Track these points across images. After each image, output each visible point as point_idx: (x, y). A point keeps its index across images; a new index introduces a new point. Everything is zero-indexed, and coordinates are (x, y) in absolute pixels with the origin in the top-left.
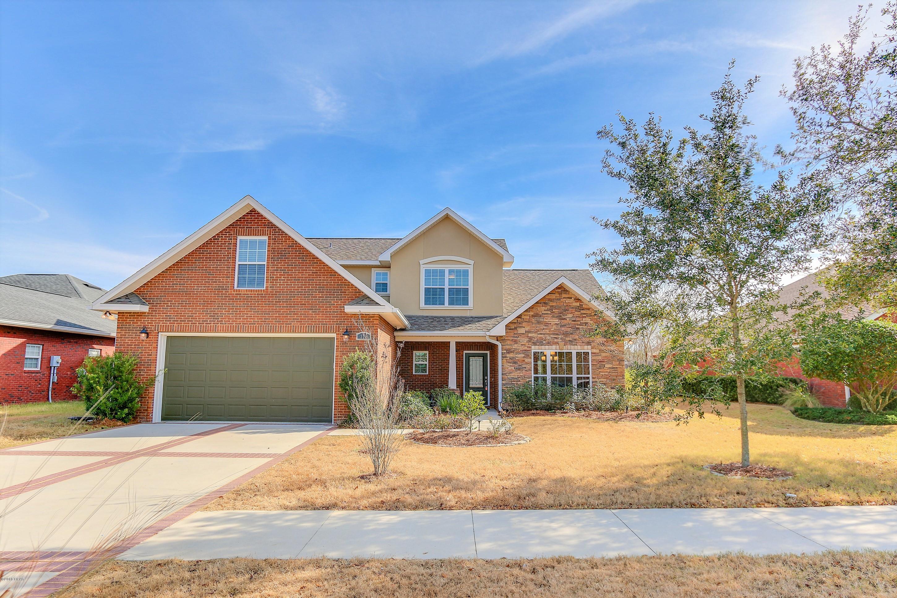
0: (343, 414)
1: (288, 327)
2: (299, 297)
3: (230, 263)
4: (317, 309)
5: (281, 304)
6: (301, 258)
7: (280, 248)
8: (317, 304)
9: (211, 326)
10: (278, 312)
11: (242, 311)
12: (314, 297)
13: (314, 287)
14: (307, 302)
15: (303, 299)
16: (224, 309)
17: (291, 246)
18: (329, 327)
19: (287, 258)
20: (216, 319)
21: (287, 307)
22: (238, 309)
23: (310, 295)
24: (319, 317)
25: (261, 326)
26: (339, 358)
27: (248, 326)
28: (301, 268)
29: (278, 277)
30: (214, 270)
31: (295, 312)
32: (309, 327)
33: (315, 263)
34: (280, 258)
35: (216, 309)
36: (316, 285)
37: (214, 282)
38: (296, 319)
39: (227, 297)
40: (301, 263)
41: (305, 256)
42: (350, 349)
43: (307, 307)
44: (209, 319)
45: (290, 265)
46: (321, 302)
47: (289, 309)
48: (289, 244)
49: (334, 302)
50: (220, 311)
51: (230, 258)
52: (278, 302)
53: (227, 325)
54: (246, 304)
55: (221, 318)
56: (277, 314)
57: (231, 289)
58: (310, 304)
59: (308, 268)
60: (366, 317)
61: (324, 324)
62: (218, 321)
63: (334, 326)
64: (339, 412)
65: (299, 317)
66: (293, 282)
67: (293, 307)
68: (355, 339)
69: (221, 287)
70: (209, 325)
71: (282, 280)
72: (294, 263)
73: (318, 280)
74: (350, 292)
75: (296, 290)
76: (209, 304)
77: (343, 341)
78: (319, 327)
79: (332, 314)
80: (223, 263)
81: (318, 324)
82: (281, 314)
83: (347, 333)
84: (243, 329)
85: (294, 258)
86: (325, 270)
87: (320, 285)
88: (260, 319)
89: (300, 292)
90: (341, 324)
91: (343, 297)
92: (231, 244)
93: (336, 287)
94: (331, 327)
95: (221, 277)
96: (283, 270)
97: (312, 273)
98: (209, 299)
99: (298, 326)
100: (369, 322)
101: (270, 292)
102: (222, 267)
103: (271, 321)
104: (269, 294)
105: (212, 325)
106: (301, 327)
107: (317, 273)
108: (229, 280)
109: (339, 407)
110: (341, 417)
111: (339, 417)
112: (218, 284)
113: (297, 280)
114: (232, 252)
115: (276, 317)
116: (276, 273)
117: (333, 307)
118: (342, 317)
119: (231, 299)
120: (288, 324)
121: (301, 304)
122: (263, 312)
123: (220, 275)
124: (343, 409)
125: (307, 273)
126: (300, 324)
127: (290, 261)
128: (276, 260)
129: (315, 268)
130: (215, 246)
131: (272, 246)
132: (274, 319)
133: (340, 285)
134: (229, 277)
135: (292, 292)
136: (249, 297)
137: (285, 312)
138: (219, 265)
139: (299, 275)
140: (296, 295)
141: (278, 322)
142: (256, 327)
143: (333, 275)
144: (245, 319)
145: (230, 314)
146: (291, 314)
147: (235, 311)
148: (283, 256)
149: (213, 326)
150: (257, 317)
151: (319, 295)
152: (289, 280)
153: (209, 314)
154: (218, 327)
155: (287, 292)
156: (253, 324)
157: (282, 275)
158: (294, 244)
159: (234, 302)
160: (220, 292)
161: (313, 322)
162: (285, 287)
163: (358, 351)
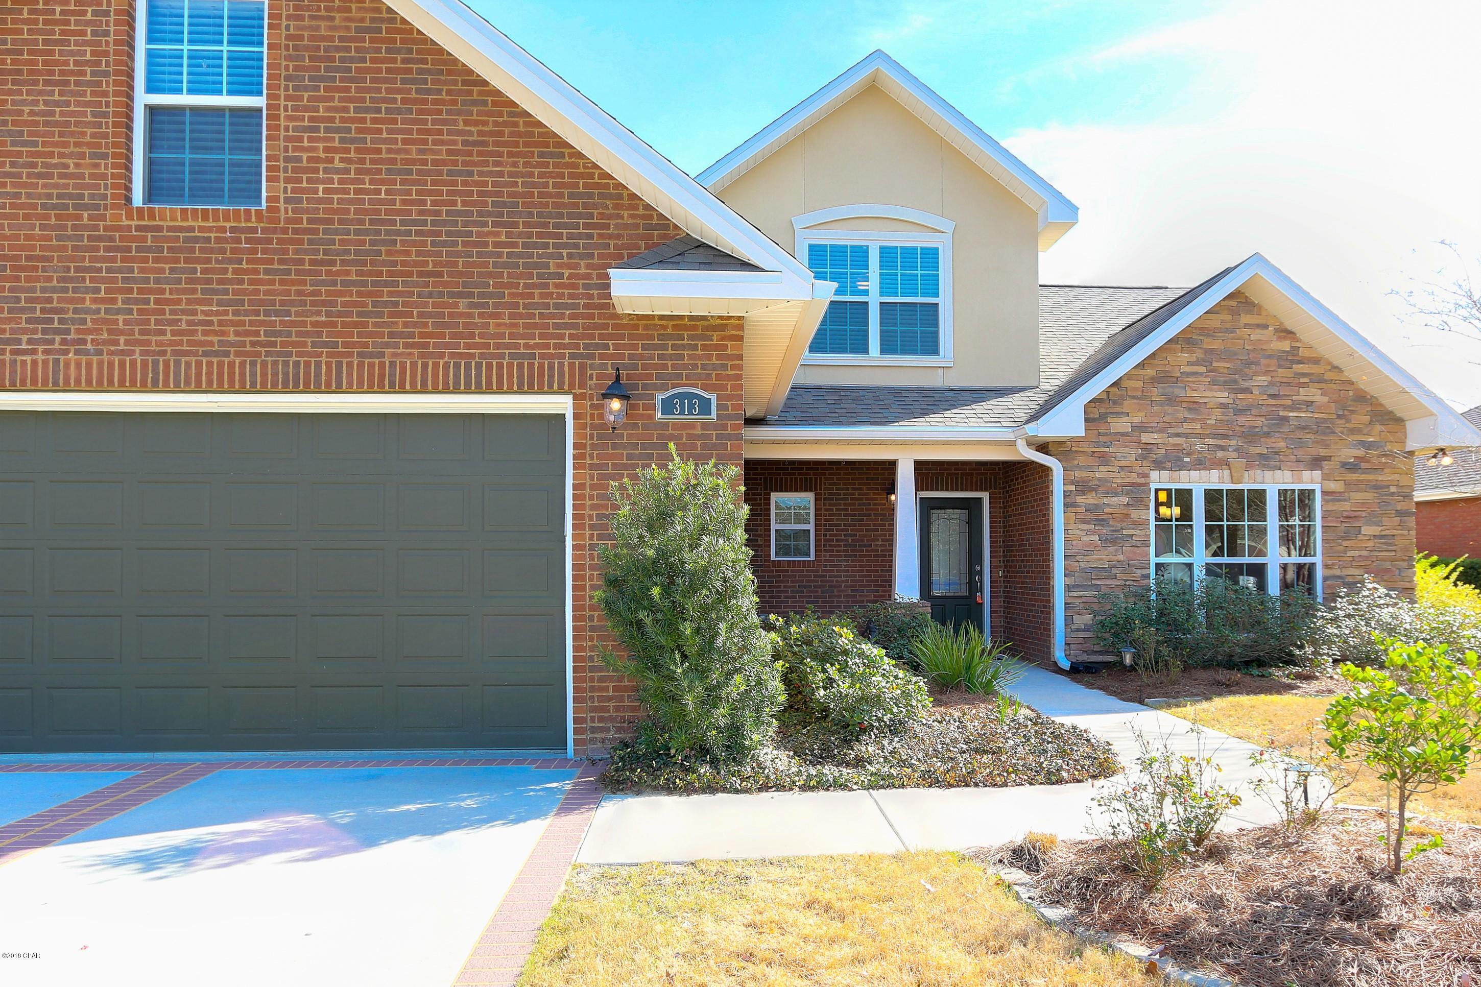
0: (611, 719)
1: (371, 366)
2: (414, 244)
3: (105, 94)
4: (491, 295)
5: (338, 273)
6: (413, 81)
7: (323, 38)
8: (491, 275)
9: (34, 363)
10: (324, 303)
11: (168, 302)
12: (476, 244)
13: (474, 203)
14: (447, 264)
15: (428, 254)
16: (87, 290)
17: (368, 30)
18: (541, 366)
19: (352, 80)
20: (57, 331)
21: (364, 284)
22: (150, 291)
23: (459, 234)
24: (498, 325)
25: (253, 364)
26: (588, 491)
27: (199, 364)
28: (414, 122)
29: (318, 160)
30: (35, 123)
31: (396, 304)
32: (457, 366)
33: (475, 103)
34: (322, 79)
35: (54, 290)
36: (481, 194)
37: (40, 176)
38: (402, 335)
39: (100, 239)
40: (415, 101)
41: (428, 72)
42: (630, 456)
43: (446, 284)
44: (24, 331)
45: (367, 110)
46: (505, 265)
47: (369, 294)
48: (362, 20)
49: (559, 266)
50: (72, 301)
51: (106, 74)
52: (322, 263)
53: (105, 357)
54: (183, 271)
55: (78, 331)
56: (319, 313)
57: (114, 206)
58: (461, 274)
59: (444, 122)
60: (695, 328)
61: (522, 356)
62: (64, 342)
63: (561, 365)
64: (594, 709)
65: (415, 324)
66: (383, 182)
67: (386, 284)
68: (652, 417)
69: (71, 196)
70: (28, 358)
71: (338, 171)
72: (384, 100)
73: (491, 174)
74: (626, 227)
75: (398, 212)
76: (23, 269)
77: (604, 426)
78: (500, 366)
79: (553, 316)
80: (73, 93)
81: (494, 356)
82: (340, 314)
83: (616, 389)
84: (177, 374)
85: (385, 80)
86: (520, 134)
87: (499, 194)
88: (247, 333)
89: (414, 223)
90: (592, 357)
91: (596, 246)
92: (107, 13)
93: (564, 206)
94: (551, 367)
95: (71, 155)
96: (337, 130)
97: (465, 143)
98: (22, 248)
99: (414, 365)
100: (704, 348)
101: (288, 221)
102: (72, 114)
103: (295, 344)
104: (285, 231)
105: (40, 357)
106: (425, 366)
107: (484, 144)
108: (107, 167)
109: (593, 689)
110: (602, 730)
111: (594, 730)
112: (56, 186)
113: (399, 172)
114: (112, 48)
115: (315, 324)
116: (310, 140)
117: (557, 286)
118: (596, 327)
119: (117, 249)
120: (371, 355)
121: (421, 274)
122: (262, 303)
123: (65, 145)
124: (610, 699)
125: (442, 143)
126: (422, 356)
127: (368, 90)
128: (306, 88)
129: (476, 123)
130: (36, 22)
131: (288, 28)
132: (307, 334)
133: (581, 196)
134: (105, 156)
135: (382, 222)
136: (196, 240)
137: (355, 304)
138: (57, 104)
139: (407, 152)
140: (398, 233)
141: (326, 345)
142: (231, 365)
143: (552, 155)
144: (181, 333)
145: (118, 311)
146: (380, 315)
147: (136, 301)
148: (337, 69)
149: (45, 362)
150: (233, 323)
151: (498, 234)
152: (368, 172)
153: (22, 310)
154: (67, 364)
155: (361, 222)
156: (217, 354)
157: (336, 150)
158: (382, 20)
159: (133, 260)
160: (69, 217)
161: (476, 346)
162: (351, 202)
163: (677, 459)
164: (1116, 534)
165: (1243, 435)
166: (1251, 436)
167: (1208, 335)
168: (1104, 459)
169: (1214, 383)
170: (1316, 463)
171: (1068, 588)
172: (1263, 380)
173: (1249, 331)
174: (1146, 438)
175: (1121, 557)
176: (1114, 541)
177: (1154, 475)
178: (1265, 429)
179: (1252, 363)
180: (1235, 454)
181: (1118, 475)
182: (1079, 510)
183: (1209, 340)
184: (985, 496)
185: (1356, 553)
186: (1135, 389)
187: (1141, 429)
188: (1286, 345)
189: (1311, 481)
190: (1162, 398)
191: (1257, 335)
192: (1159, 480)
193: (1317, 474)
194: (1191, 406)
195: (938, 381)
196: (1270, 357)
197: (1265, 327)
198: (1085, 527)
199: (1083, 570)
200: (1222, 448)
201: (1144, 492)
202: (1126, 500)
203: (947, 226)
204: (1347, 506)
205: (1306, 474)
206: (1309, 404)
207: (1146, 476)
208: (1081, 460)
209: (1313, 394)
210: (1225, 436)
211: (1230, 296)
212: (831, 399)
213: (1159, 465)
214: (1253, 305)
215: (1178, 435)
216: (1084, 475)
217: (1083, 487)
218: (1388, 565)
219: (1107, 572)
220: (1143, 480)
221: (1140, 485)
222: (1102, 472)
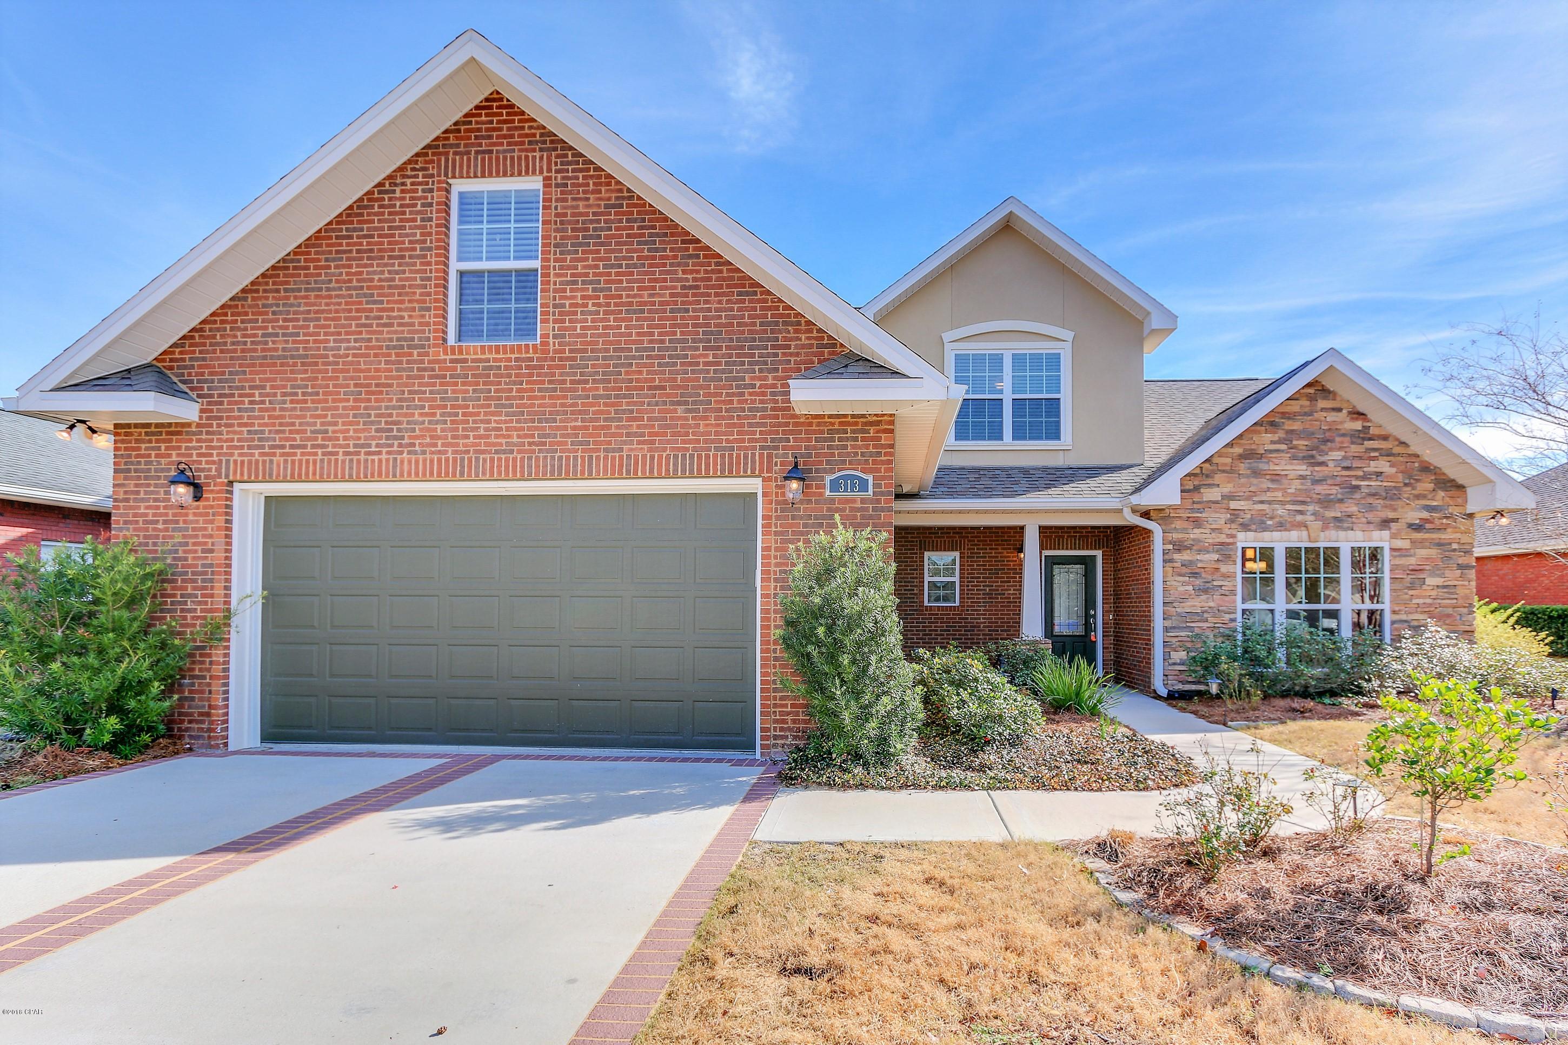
0: (789, 729)
1: (613, 458)
2: (645, 365)
3: (429, 264)
4: (701, 403)
5: (590, 389)
6: (646, 243)
7: (581, 214)
8: (701, 387)
9: (380, 461)
10: (580, 412)
11: (472, 414)
12: (690, 364)
13: (689, 333)
14: (669, 380)
15: (655, 373)
16: (416, 407)
17: (613, 206)
18: (738, 456)
19: (602, 244)
20: (396, 438)
21: (609, 397)
22: (460, 407)
23: (678, 357)
24: (707, 425)
25: (530, 459)
26: (773, 553)
27: (492, 460)
28: (646, 273)
29: (576, 305)
30: (382, 287)
31: (632, 411)
32: (676, 457)
33: (690, 257)
34: (580, 245)
35: (394, 408)
36: (694, 325)
37: (385, 325)
38: (635, 435)
39: (425, 369)
40: (647, 258)
41: (657, 235)
42: (805, 525)
43: (668, 395)
44: (373, 438)
45: (612, 266)
46: (712, 379)
47: (613, 405)
48: (609, 199)
49: (752, 379)
50: (406, 415)
51: (430, 249)
52: (579, 382)
53: (428, 456)
54: (482, 391)
55: (410, 437)
56: (576, 420)
57: (435, 345)
58: (679, 387)
59: (668, 272)
60: (856, 424)
61: (724, 449)
62: (400, 445)
63: (753, 455)
64: (776, 721)
65: (645, 426)
66: (623, 320)
67: (625, 396)
68: (821, 494)
69: (405, 339)
70: (376, 458)
71: (591, 313)
72: (624, 258)
73: (702, 310)
74: (803, 347)
75: (634, 342)
76: (373, 393)
77: (785, 502)
78: (708, 457)
79: (747, 417)
80: (408, 264)
81: (702, 449)
82: (591, 420)
83: (796, 472)
84: (477, 467)
85: (625, 243)
86: (724, 279)
87: (708, 325)
88: (526, 436)
89: (645, 349)
90: (777, 448)
91: (780, 362)
92: (431, 205)
93: (757, 332)
94: (746, 457)
95: (406, 310)
96: (591, 282)
97: (683, 287)
98: (373, 378)
99: (644, 457)
100: (863, 439)
101: (555, 351)
102: (407, 279)
103: (559, 443)
104: (553, 359)
105: (384, 457)
106: (652, 458)
107: (697, 287)
108: (430, 317)
109: (775, 706)
110: (782, 737)
111: (776, 737)
112: (396, 332)
113: (635, 312)
114: (434, 230)
115: (574, 428)
116: (572, 290)
117: (751, 394)
118: (780, 425)
119: (437, 377)
120: (614, 450)
121: (650, 388)
122: (536, 413)
123: (402, 302)
124: (788, 714)
125: (667, 288)
126: (650, 450)
127: (613, 251)
128: (569, 252)
129: (692, 272)
130: (383, 214)
131: (556, 208)
132: (568, 436)
133: (769, 324)
134: (429, 309)
135: (622, 350)
136: (491, 368)
137: (602, 412)
138: (397, 273)
139: (641, 296)
140: (634, 357)
141: (581, 443)
142: (515, 459)
143: (747, 293)
144: (480, 437)
145: (437, 422)
146: (620, 420)
147: (450, 415)
148: (591, 237)
149: (387, 460)
150: (516, 429)
151: (706, 356)
152: (612, 312)
153: (372, 423)
154: (402, 462)
155: (607, 350)
156: (504, 452)
157: (590, 297)
158: (623, 198)
159: (447, 384)
160: (404, 355)
161: (690, 442)
162: (600, 335)
163: (841, 527)
164: (1208, 585)
165: (1320, 502)
166: (1326, 502)
167: (1289, 418)
168: (1197, 523)
169: (1294, 458)
170: (1385, 523)
171: (1166, 629)
172: (1337, 455)
173: (1324, 414)
174: (1233, 505)
175: (1212, 604)
176: (1205, 591)
177: (1241, 536)
178: (1340, 496)
179: (1328, 441)
180: (1312, 518)
181: (1210, 536)
182: (1175, 565)
183: (1290, 422)
184: (1099, 554)
185: (1421, 601)
186: (1226, 465)
187: (1230, 497)
188: (1358, 425)
189: (1381, 539)
190: (1249, 472)
191: (1332, 417)
192: (1245, 539)
193: (1386, 534)
194: (1274, 477)
195: (1059, 461)
196: (1343, 435)
197: (1340, 410)
198: (1181, 579)
199: (1179, 614)
200: (1301, 512)
201: (1231, 550)
202: (1216, 557)
203: (1068, 335)
204: (1412, 561)
205: (1376, 534)
206: (1379, 474)
207: (1233, 536)
208: (1178, 524)
209: (1383, 465)
210: (1303, 503)
211: (1309, 385)
212: (972, 477)
213: (1245, 527)
214: (1329, 392)
215: (1262, 502)
216: (1180, 536)
217: (1180, 547)
218: (1450, 611)
219: (1200, 616)
220: (1231, 540)
221: (1229, 544)
222: (1196, 534)
